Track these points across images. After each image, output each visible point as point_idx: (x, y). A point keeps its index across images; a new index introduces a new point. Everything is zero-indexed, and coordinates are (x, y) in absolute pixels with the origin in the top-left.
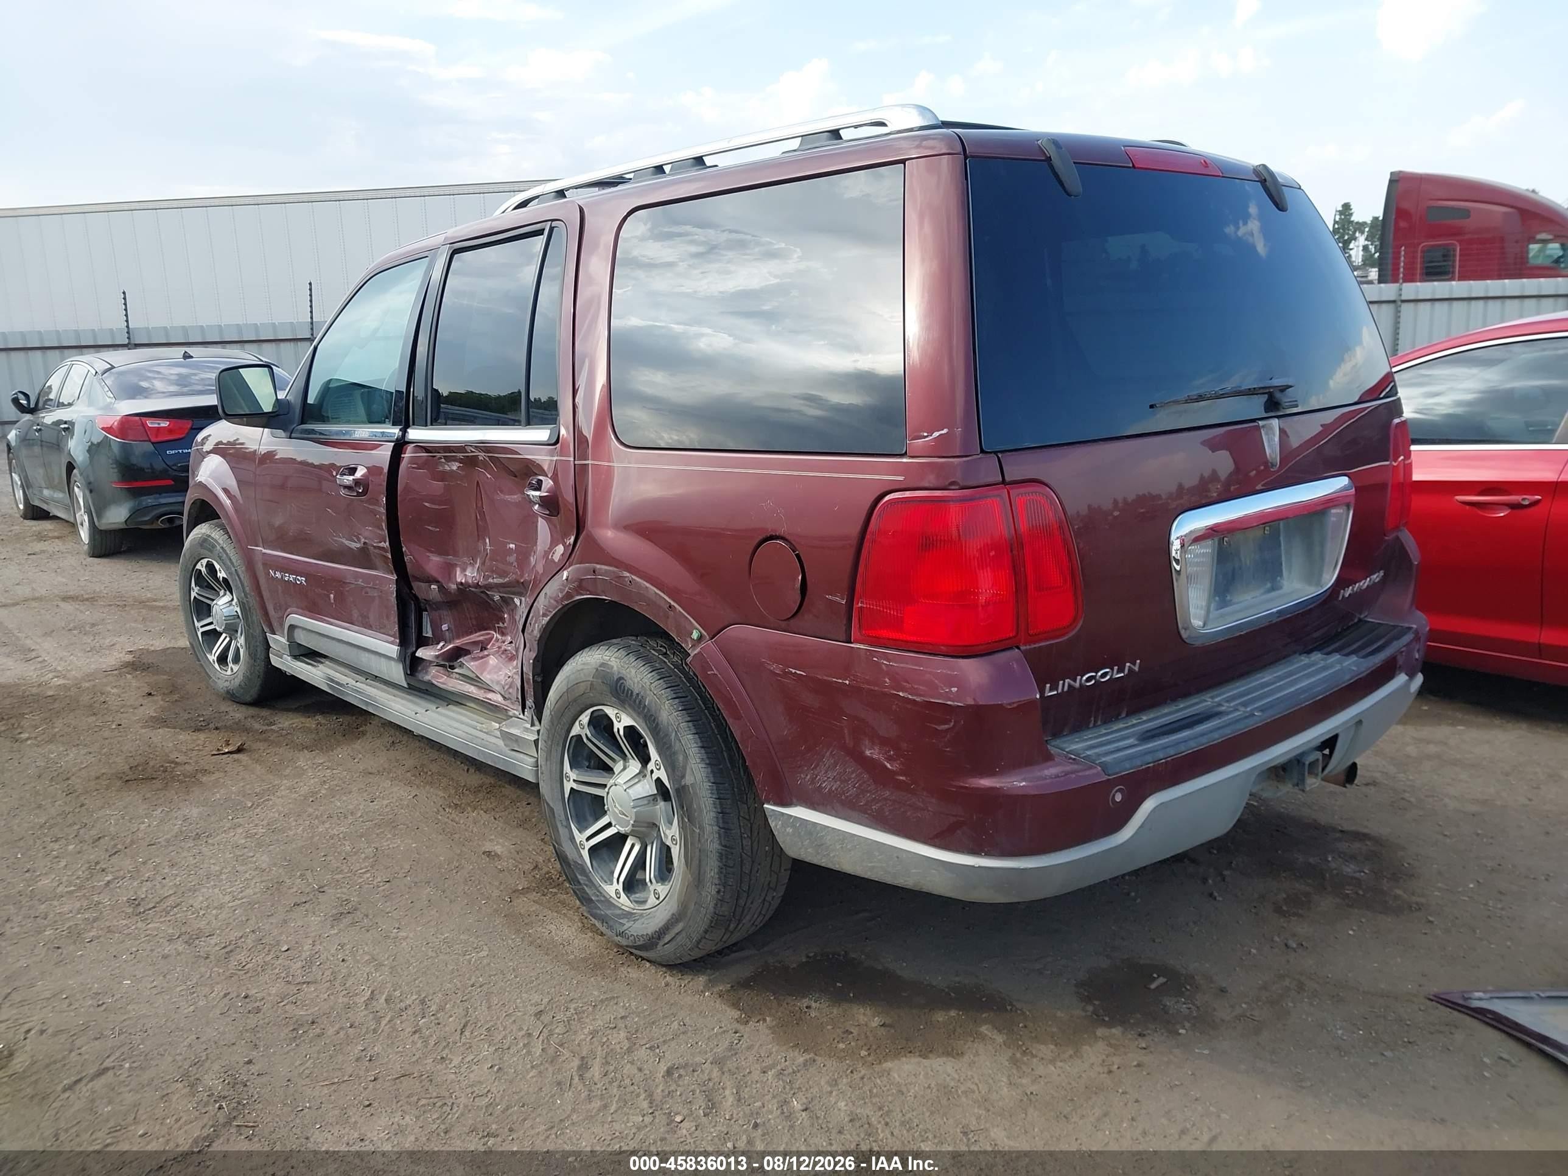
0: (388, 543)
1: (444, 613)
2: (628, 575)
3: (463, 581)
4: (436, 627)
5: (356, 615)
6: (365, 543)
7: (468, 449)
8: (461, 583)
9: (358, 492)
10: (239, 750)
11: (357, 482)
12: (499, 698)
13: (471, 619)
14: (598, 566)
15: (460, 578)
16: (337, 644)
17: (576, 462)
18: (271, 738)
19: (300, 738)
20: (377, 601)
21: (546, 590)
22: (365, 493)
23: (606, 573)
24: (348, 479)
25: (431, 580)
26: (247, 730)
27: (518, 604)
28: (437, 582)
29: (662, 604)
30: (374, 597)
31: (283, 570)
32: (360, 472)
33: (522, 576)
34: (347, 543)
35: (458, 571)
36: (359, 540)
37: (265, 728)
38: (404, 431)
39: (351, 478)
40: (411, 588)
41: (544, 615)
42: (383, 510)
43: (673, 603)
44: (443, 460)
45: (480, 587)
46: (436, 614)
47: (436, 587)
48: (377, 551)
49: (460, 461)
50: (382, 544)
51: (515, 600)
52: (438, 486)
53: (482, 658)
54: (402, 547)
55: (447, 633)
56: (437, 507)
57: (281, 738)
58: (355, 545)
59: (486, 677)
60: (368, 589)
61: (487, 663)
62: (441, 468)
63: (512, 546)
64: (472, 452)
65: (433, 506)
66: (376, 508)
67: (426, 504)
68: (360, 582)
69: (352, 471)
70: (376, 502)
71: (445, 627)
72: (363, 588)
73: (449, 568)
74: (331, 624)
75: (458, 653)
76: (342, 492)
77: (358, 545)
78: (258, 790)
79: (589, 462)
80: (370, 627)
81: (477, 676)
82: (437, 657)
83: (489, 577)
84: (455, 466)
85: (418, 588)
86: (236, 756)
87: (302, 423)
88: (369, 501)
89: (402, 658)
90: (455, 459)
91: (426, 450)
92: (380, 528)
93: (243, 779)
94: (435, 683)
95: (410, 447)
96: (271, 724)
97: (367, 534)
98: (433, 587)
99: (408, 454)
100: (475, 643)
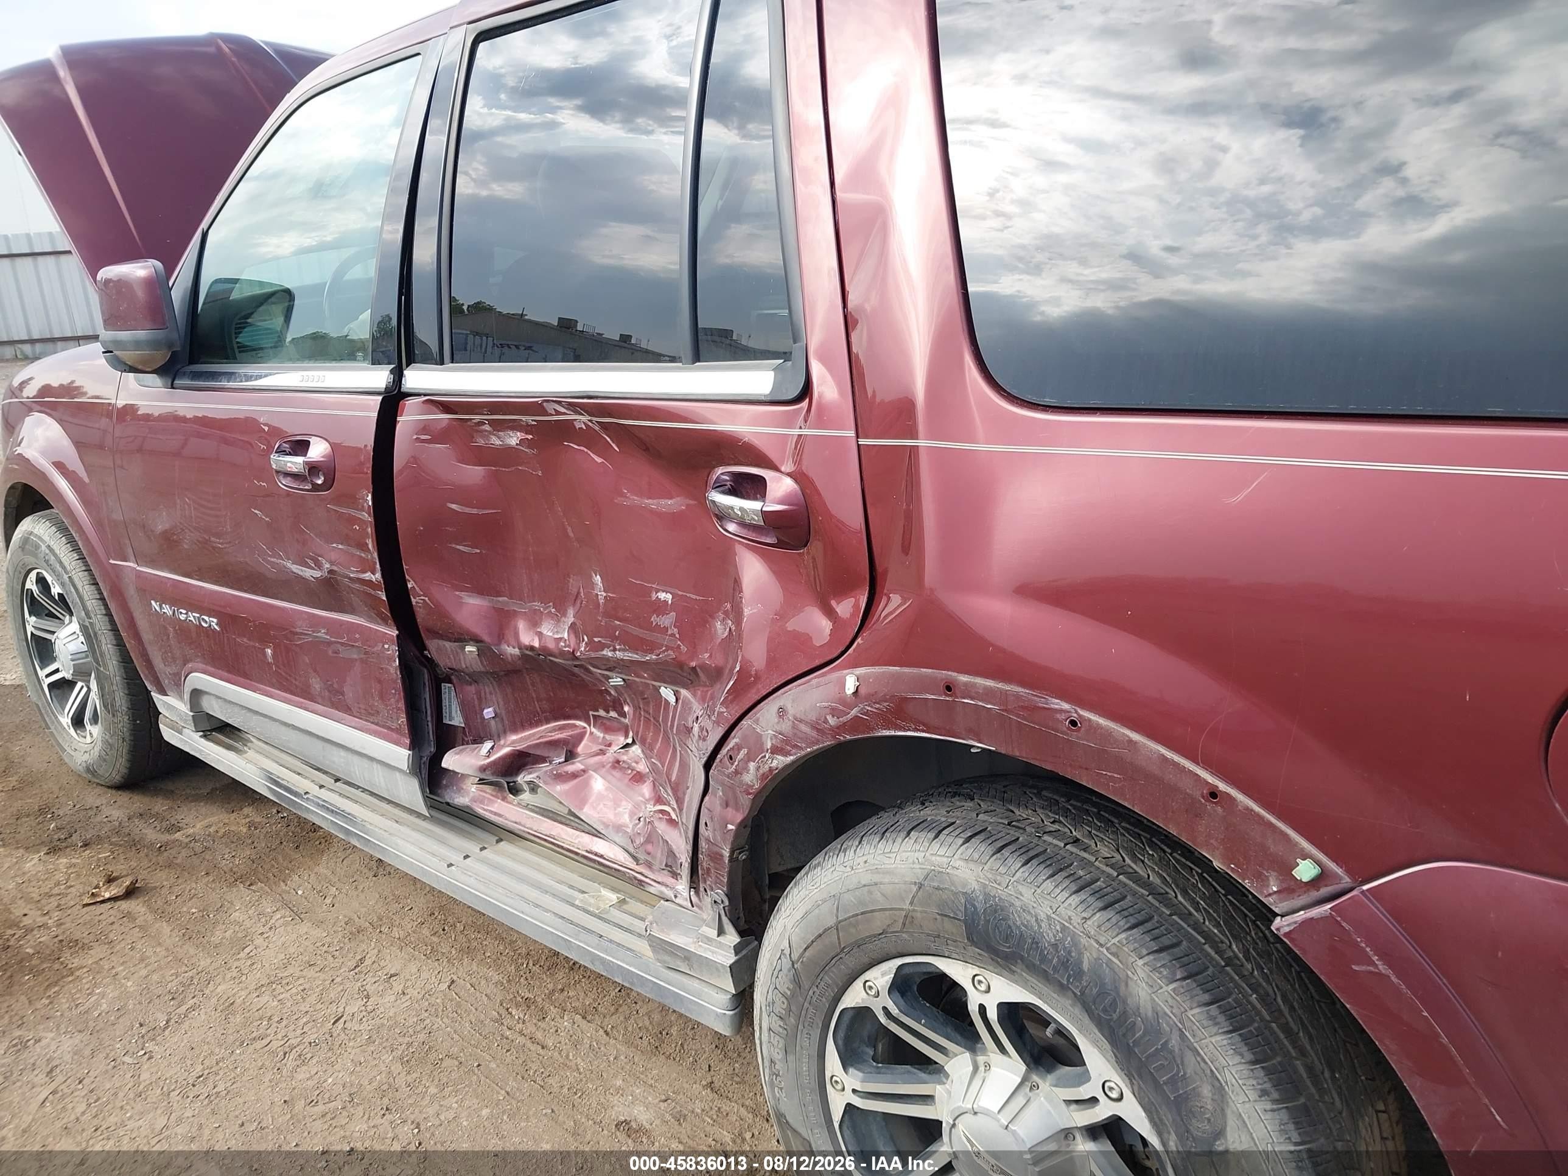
0: (378, 575)
1: (488, 688)
2: (1066, 706)
3: (536, 644)
4: (471, 711)
5: (317, 686)
6: (331, 572)
7: (550, 408)
8: (532, 648)
9: (314, 485)
10: (130, 893)
11: (313, 468)
12: (621, 857)
13: (539, 700)
14: (964, 678)
15: (528, 638)
16: (283, 728)
17: (862, 442)
18: (179, 861)
19: (227, 858)
20: (358, 668)
21: (786, 698)
22: (328, 484)
23: (988, 695)
24: (295, 463)
25: (462, 637)
26: (135, 844)
27: (672, 699)
28: (477, 640)
29: (1186, 785)
30: (353, 661)
31: (175, 602)
32: (318, 450)
33: (693, 653)
34: (296, 568)
35: (521, 625)
36: (319, 566)
37: (166, 837)
38: (398, 375)
39: (300, 460)
40: (423, 647)
41: (776, 750)
42: (367, 517)
43: (1222, 786)
44: (487, 427)
45: (577, 658)
46: (471, 689)
47: (474, 649)
48: (357, 586)
49: (527, 429)
50: (368, 576)
51: (663, 690)
52: (474, 474)
53: (574, 776)
54: (405, 582)
55: (493, 722)
56: (475, 511)
57: (196, 861)
58: (310, 574)
59: (587, 813)
60: (341, 648)
61: (586, 785)
62: (481, 442)
63: (666, 596)
64: (558, 413)
65: (467, 510)
66: (353, 512)
67: (454, 506)
68: (322, 634)
69: (300, 447)
70: (351, 500)
71: (488, 713)
72: (329, 643)
73: (502, 621)
74: (271, 697)
75: (519, 761)
76: (284, 483)
77: (317, 574)
78: (173, 986)
79: (921, 443)
80: (348, 710)
81: (571, 813)
82: (483, 769)
83: (603, 646)
84: (513, 439)
85: (439, 650)
86: (124, 905)
87: (192, 362)
88: (339, 500)
89: (416, 768)
90: (515, 426)
91: (446, 408)
92: (363, 547)
93: (142, 960)
94: (480, 811)
95: (410, 402)
96: (174, 828)
97: (333, 556)
98: (468, 648)
99: (409, 418)
100: (554, 744)
